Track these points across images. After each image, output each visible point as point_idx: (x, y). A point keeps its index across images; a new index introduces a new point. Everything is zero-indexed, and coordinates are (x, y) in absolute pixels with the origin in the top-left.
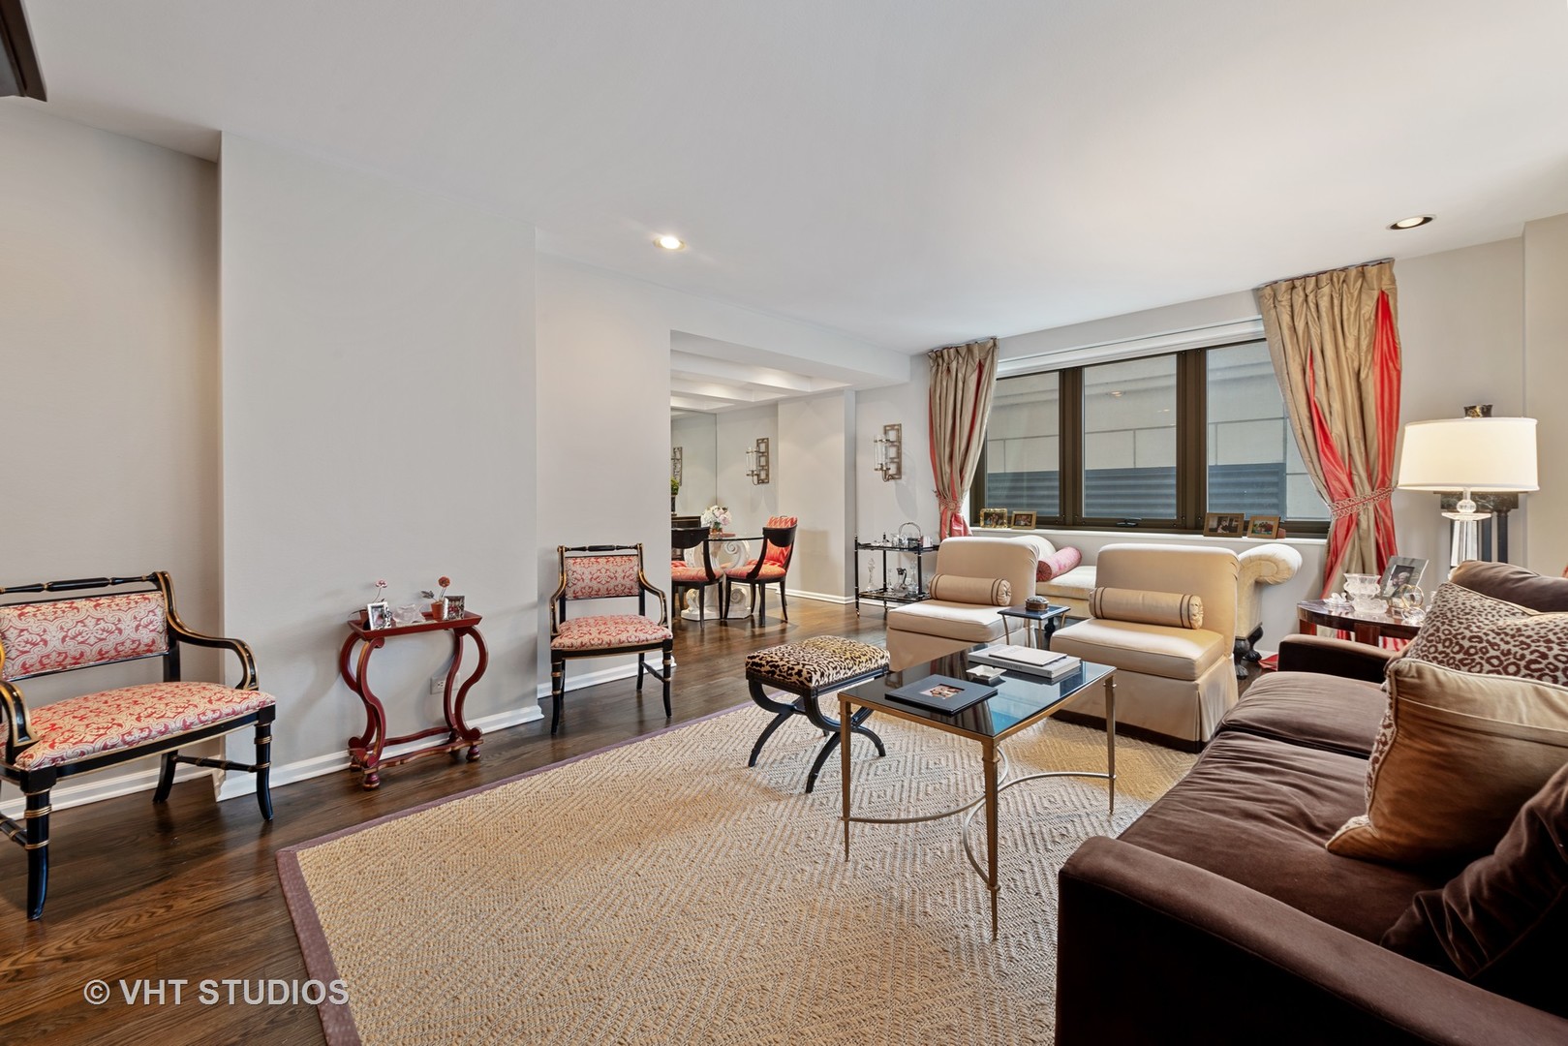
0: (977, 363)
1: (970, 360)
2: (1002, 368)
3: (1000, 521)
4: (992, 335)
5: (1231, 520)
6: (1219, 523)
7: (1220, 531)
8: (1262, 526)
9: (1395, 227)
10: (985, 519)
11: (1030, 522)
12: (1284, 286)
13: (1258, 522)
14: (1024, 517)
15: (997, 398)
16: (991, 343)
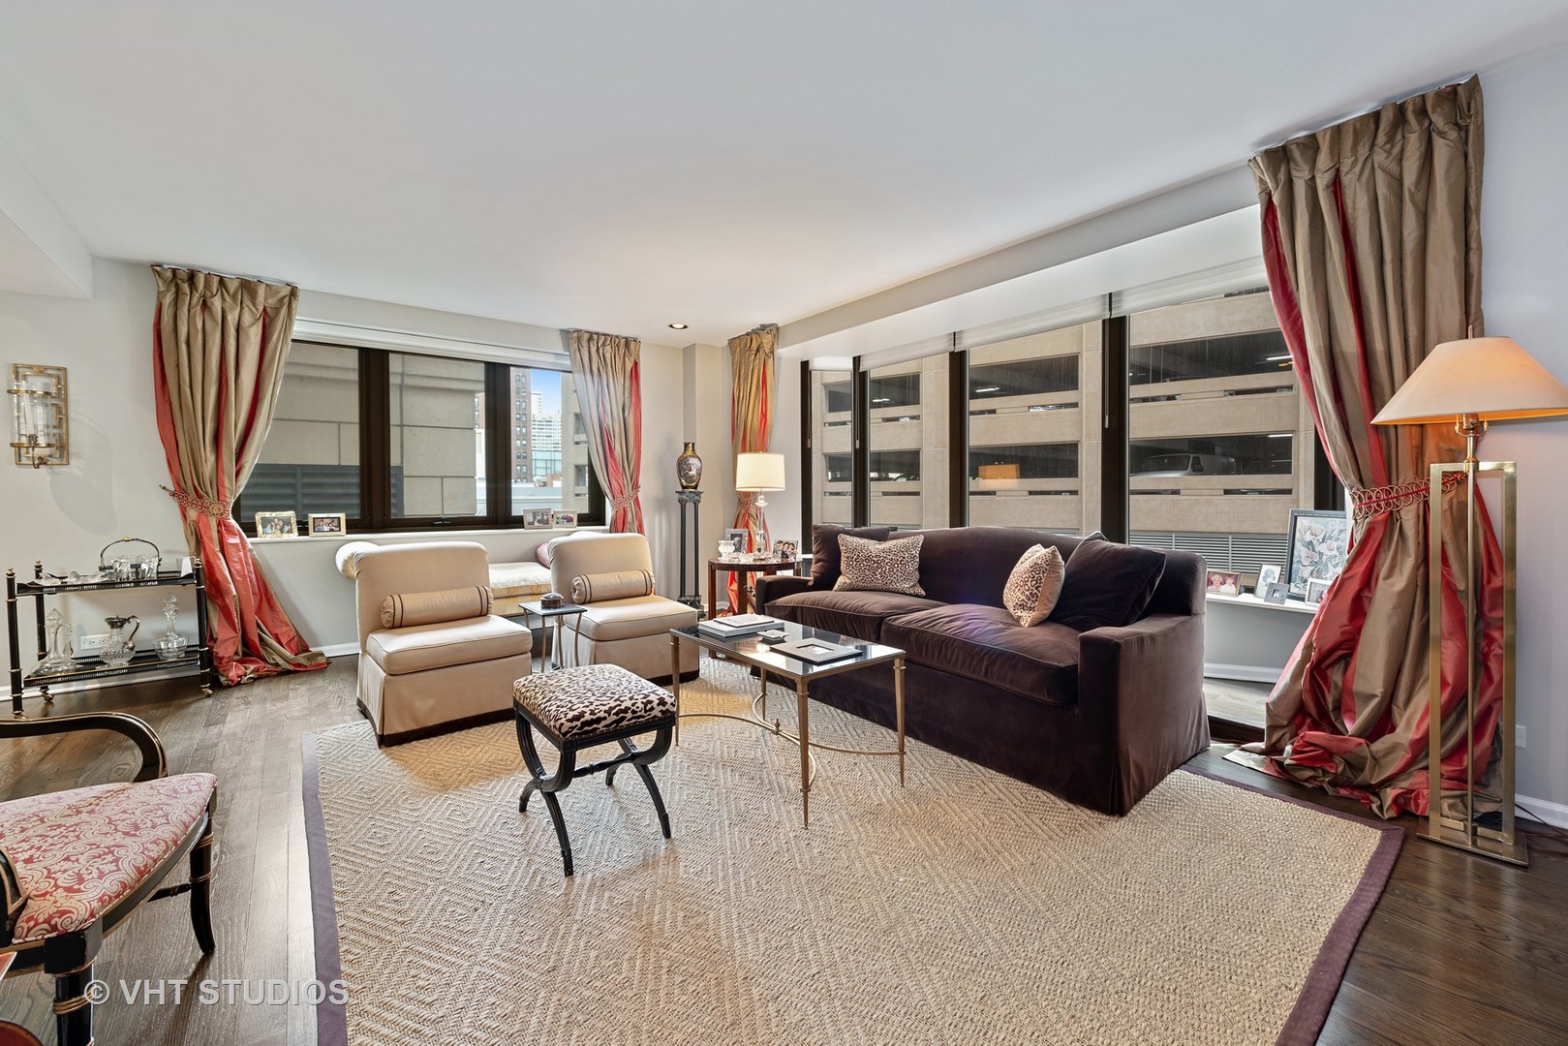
0: (261, 308)
1: (247, 301)
2: (300, 328)
3: (286, 528)
4: (290, 280)
5: (543, 515)
6: (534, 518)
7: (536, 524)
8: (563, 518)
9: (671, 326)
10: (264, 527)
11: (339, 526)
12: (586, 336)
13: (560, 516)
14: (328, 521)
15: (288, 364)
16: (286, 291)
